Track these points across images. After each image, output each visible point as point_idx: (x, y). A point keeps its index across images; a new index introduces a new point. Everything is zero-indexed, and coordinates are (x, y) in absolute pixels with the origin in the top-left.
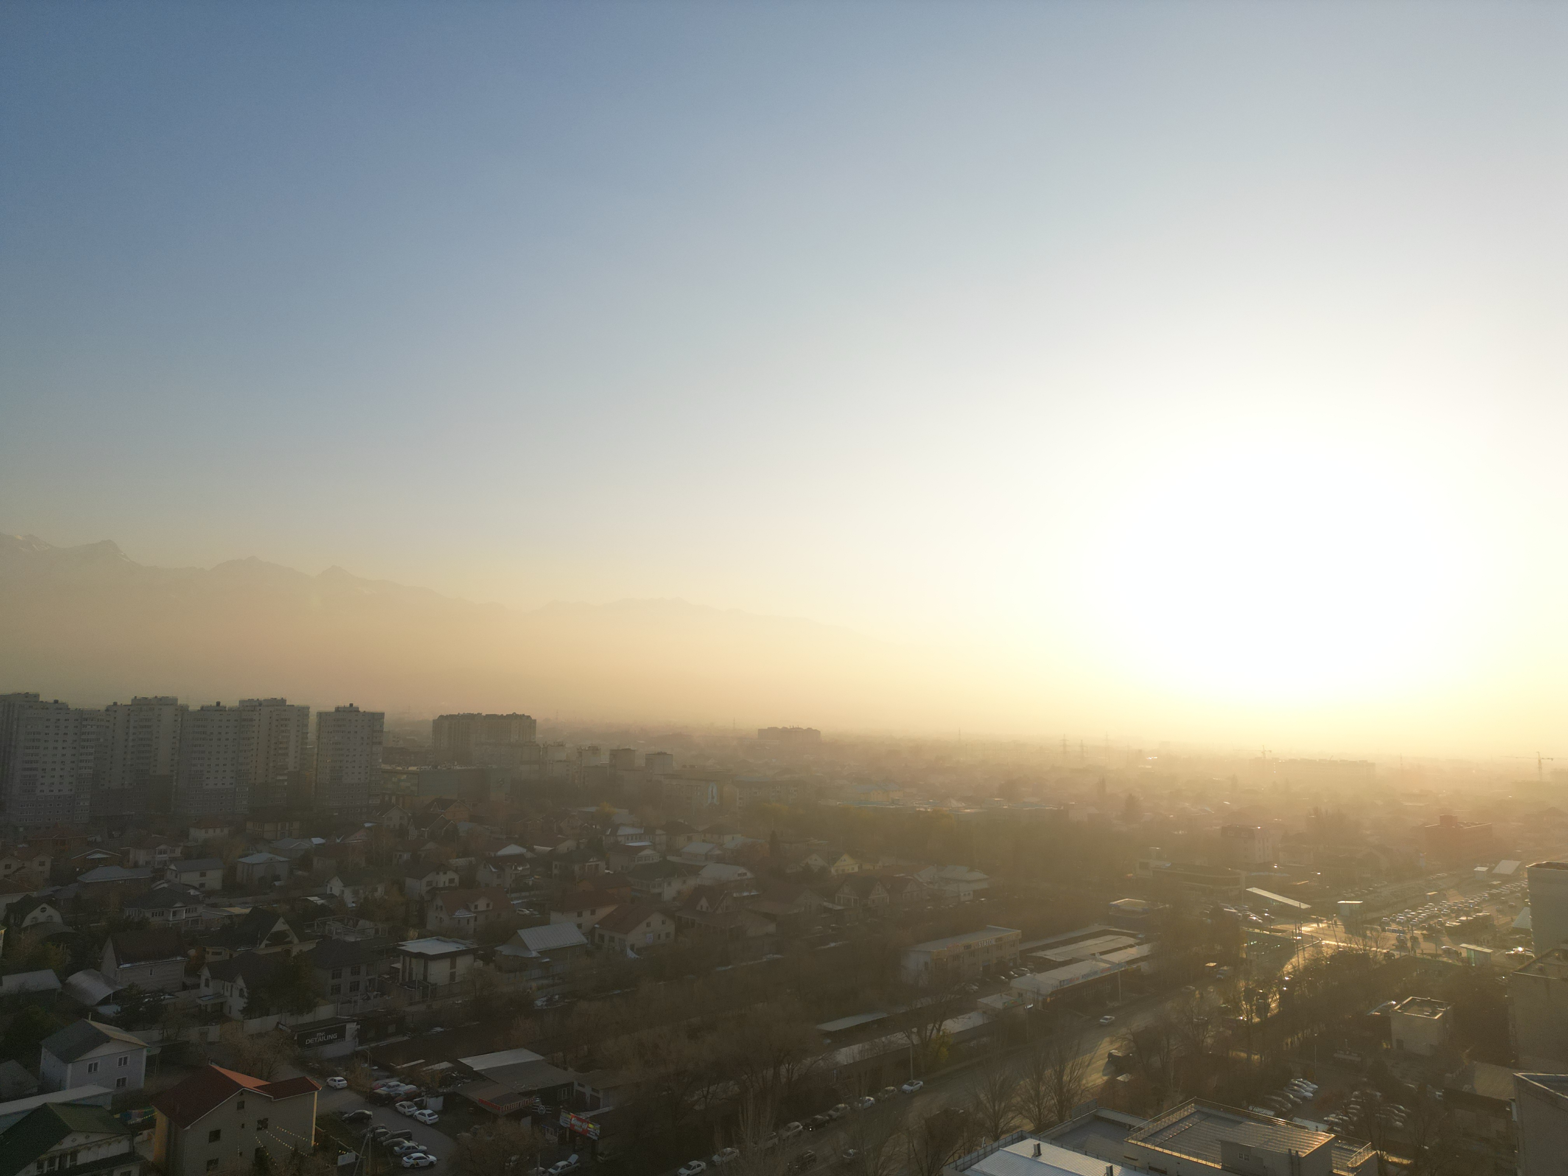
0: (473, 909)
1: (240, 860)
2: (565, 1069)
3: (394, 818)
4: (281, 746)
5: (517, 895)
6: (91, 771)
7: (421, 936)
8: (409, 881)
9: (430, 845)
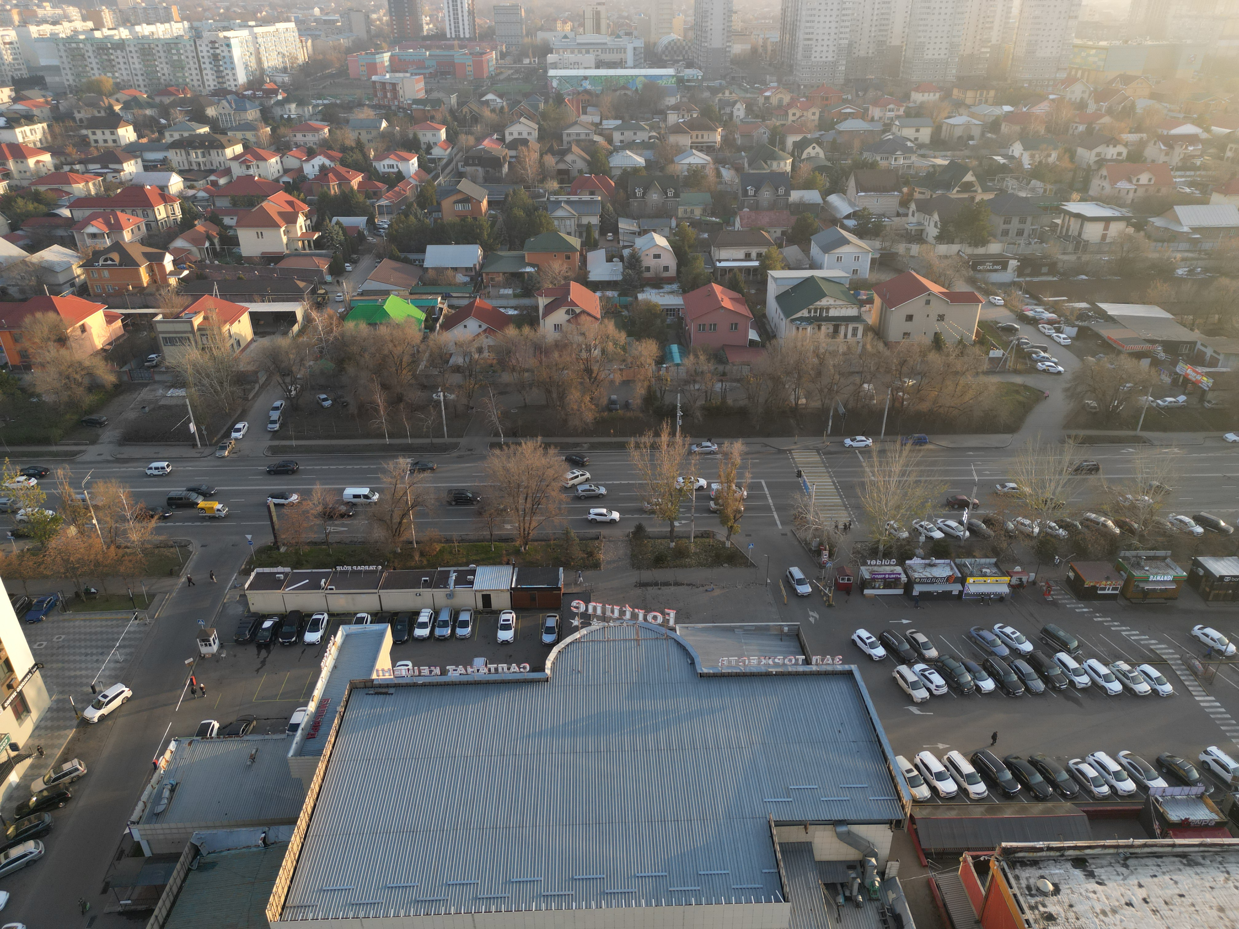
0: (1134, 182)
1: (947, 121)
2: (1192, 330)
3: (1077, 92)
4: (988, 20)
5: (1182, 173)
6: (847, 42)
7: (1082, 200)
8: (1080, 151)
9: (1107, 120)
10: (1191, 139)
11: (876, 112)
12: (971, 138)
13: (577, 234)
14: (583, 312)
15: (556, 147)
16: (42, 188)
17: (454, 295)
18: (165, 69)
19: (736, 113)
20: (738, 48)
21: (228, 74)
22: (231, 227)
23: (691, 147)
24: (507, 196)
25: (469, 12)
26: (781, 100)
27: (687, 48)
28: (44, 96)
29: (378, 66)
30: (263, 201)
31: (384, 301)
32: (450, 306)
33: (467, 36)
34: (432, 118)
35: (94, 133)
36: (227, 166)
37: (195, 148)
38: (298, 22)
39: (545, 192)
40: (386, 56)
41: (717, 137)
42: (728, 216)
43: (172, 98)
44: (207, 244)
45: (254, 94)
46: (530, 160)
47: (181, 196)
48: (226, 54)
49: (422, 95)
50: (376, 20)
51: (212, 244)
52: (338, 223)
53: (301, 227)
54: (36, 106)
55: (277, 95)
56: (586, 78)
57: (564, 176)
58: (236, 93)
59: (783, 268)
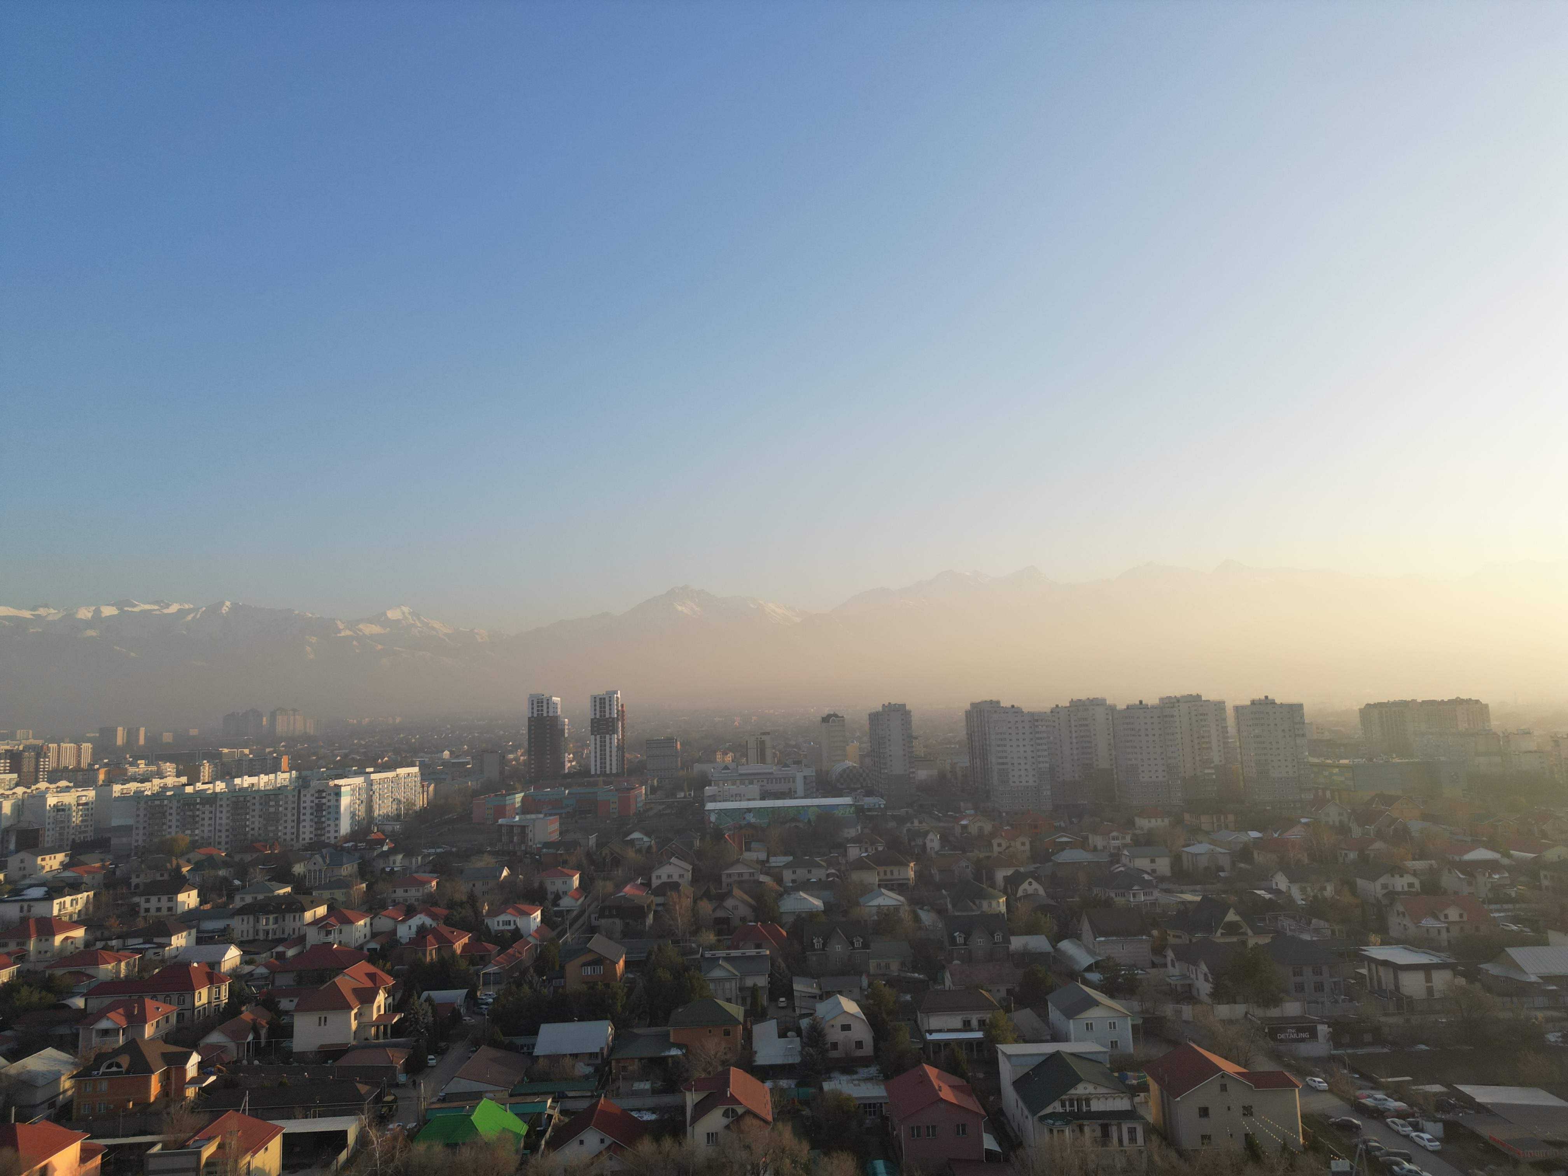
0: (1442, 918)
1: (1185, 849)
3: (1332, 814)
4: (1203, 740)
5: (1498, 906)
6: (1047, 765)
7: (1384, 943)
8: (1360, 882)
9: (1379, 845)
10: (1492, 866)
11: (1098, 841)
12: (1222, 869)
13: (740, 1000)
14: (748, 1112)
15: (713, 891)
16: (59, 972)
17: (570, 1094)
18: (257, 823)
19: (929, 845)
20: (922, 774)
21: (329, 825)
22: (286, 1013)
23: (879, 886)
24: (650, 953)
25: (618, 747)
26: (981, 829)
27: (864, 775)
28: (102, 860)
29: (507, 808)
30: (337, 975)
31: (474, 1108)
32: (563, 1112)
33: (614, 771)
34: (565, 863)
35: (148, 901)
36: (302, 933)
37: (267, 913)
38: (422, 767)
39: (699, 946)
40: (519, 797)
41: (911, 872)
42: (934, 971)
43: (255, 855)
44: (250, 1038)
45: (356, 846)
46: (680, 908)
47: (235, 974)
48: (332, 803)
49: (555, 837)
50: (512, 760)
51: (257, 1036)
52: (429, 1000)
53: (379, 1007)
54: (88, 872)
55: (382, 846)
56: (749, 810)
57: (722, 926)
58: (335, 846)
59: (1016, 1041)
